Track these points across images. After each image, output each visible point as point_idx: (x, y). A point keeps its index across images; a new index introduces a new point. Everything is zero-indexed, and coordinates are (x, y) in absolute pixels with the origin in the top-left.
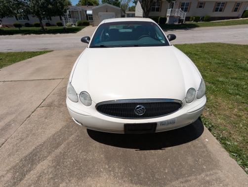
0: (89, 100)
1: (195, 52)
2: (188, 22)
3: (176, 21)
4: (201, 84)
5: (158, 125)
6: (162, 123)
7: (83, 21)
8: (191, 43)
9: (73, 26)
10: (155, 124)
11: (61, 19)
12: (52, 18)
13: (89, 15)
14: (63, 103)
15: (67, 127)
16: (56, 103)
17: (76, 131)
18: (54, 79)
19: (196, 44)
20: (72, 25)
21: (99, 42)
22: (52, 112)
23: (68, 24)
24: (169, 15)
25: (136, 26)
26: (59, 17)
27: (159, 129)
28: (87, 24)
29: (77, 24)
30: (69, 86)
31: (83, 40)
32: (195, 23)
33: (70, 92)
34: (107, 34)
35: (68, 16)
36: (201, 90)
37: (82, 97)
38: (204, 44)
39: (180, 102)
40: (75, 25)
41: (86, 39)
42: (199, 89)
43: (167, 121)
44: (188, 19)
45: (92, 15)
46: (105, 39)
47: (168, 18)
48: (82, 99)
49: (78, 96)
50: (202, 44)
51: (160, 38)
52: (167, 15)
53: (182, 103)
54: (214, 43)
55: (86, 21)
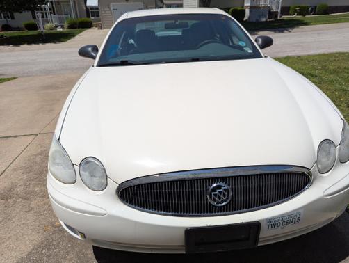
0: (101, 177)
1: (309, 71)
2: (286, 17)
3: (263, 15)
4: (343, 130)
5: (264, 226)
6: (272, 223)
7: (80, 20)
8: (298, 54)
9: (59, 29)
10: (256, 226)
11: (34, 17)
12: (16, 15)
13: (92, 8)
14: (37, 189)
15: (46, 245)
16: (20, 190)
17: (68, 253)
18: (16, 136)
19: (309, 56)
20: (56, 27)
21: (116, 56)
22: (9, 210)
23: (48, 25)
24: (249, 4)
25: (191, 23)
26: (30, 13)
27: (266, 236)
28: (87, 25)
29: (66, 25)
30: (53, 148)
31: (83, 53)
32: (300, 17)
33: (57, 161)
34: (132, 41)
35: (48, 11)
36: (346, 142)
37: (84, 170)
38: (324, 55)
39: (306, 171)
40: (62, 27)
41: (90, 49)
42: (342, 140)
43: (283, 216)
44: (285, 10)
45: (97, 8)
46: (128, 49)
47: (247, 11)
48: (85, 174)
49: (77, 168)
50: (319, 55)
51: (241, 44)
52: (245, 5)
53: (310, 174)
54: (344, 53)
55: (85, 19)
